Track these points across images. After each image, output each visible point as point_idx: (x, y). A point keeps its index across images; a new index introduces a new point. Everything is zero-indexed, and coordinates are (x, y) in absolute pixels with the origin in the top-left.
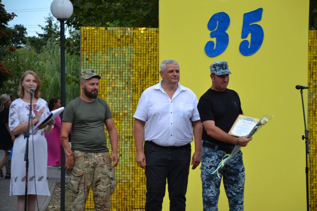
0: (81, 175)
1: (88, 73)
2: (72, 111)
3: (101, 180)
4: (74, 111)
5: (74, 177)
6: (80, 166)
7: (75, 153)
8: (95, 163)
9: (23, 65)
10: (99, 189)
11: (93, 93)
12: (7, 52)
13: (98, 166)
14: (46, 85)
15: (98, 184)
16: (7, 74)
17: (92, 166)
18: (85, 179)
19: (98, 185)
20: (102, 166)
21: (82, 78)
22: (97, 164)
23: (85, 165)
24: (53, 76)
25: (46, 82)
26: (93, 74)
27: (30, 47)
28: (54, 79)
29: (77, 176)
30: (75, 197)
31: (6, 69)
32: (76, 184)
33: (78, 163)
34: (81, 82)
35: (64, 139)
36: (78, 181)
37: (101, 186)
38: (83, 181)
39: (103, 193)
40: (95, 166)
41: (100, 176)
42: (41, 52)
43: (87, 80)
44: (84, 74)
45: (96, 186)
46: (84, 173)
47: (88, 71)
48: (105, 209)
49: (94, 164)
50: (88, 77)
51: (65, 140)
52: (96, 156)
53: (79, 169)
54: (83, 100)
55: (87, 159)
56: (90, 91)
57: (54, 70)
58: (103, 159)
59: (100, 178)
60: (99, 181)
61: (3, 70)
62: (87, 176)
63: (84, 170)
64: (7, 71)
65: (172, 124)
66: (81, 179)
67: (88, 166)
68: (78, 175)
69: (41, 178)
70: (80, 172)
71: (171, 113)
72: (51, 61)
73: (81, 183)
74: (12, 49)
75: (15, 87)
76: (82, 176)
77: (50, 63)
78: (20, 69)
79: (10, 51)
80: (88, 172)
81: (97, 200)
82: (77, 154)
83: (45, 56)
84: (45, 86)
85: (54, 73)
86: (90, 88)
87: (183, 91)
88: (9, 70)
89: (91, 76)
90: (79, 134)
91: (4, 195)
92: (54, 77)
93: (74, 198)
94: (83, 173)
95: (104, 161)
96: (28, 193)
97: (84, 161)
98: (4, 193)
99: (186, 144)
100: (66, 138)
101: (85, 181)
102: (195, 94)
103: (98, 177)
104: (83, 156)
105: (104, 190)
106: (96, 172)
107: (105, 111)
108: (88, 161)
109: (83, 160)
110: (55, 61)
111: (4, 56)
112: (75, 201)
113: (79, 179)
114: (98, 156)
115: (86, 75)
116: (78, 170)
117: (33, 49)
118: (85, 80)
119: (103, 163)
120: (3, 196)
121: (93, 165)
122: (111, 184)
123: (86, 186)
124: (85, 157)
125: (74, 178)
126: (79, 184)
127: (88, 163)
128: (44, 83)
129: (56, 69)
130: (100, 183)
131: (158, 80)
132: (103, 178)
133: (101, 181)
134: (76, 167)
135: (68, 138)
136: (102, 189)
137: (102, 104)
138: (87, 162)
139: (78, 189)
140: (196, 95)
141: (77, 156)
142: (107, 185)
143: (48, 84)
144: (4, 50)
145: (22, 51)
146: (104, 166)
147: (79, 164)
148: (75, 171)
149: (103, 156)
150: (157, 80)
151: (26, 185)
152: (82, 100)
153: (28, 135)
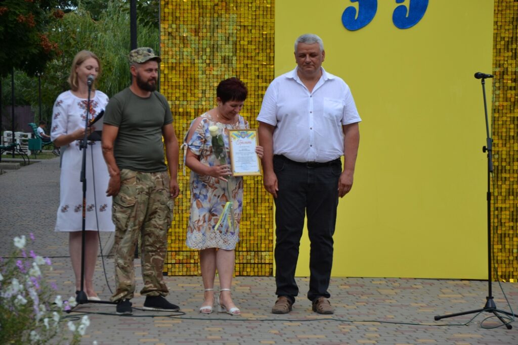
0: (132, 205)
1: (143, 53)
2: (119, 111)
3: (157, 211)
4: (122, 109)
5: (122, 208)
6: (131, 192)
7: (123, 173)
8: (151, 187)
9: (75, 37)
10: (154, 225)
11: (150, 83)
12: (50, 17)
13: (155, 191)
14: (108, 68)
15: (152, 216)
16: (52, 51)
17: (146, 192)
18: (136, 211)
19: (153, 218)
20: (160, 193)
21: (134, 61)
22: (153, 188)
23: (138, 190)
24: (117, 55)
25: (108, 64)
26: (149, 55)
27: (84, 12)
28: (119, 58)
29: (125, 206)
30: (120, 236)
31: (50, 44)
32: (123, 218)
33: (127, 187)
34: (132, 68)
35: (107, 151)
36: (127, 213)
37: (157, 220)
38: (133, 214)
39: (158, 230)
40: (150, 191)
41: (157, 205)
42: (100, 18)
43: (141, 63)
44: (136, 54)
45: (150, 219)
46: (136, 202)
47: (143, 50)
48: (161, 254)
49: (149, 189)
50: (142, 60)
51: (108, 153)
52: (153, 178)
53: (130, 197)
54: (134, 95)
55: (141, 182)
56: (145, 80)
57: (119, 45)
58: (163, 182)
59: (157, 209)
60: (155, 212)
61: (46, 46)
62: (140, 207)
63: (136, 198)
64: (52, 47)
65: (311, 129)
66: (132, 211)
67: (142, 192)
68: (128, 206)
69: (104, 207)
70: (130, 200)
71: (311, 112)
72: (114, 32)
73: (131, 216)
74: (59, 15)
75: (62, 71)
76: (134, 206)
77: (112, 34)
78: (70, 44)
79: (55, 17)
80: (142, 201)
81: (148, 241)
82: (127, 174)
83: (106, 24)
84: (107, 70)
85: (119, 50)
86: (146, 75)
87: (329, 80)
88: (55, 46)
89: (148, 58)
90: (128, 144)
91: (50, 229)
92: (119, 56)
93: (118, 239)
94: (134, 202)
95: (163, 184)
96: (86, 229)
97: (137, 184)
98: (51, 225)
99: (334, 158)
100: (110, 149)
101: (136, 214)
102: (347, 86)
103: (154, 207)
104: (134, 177)
105: (161, 227)
106: (151, 201)
107: (164, 111)
108: (142, 184)
109: (135, 183)
110: (121, 33)
111: (47, 24)
112: (119, 243)
113: (129, 211)
114: (156, 177)
115: (139, 56)
116: (128, 198)
117: (88, 14)
118: (139, 63)
119: (161, 187)
120: (50, 231)
121: (147, 190)
122: (168, 219)
123: (137, 221)
124: (137, 178)
125: (121, 210)
126: (129, 218)
127: (142, 188)
128: (106, 66)
129: (121, 44)
130: (156, 215)
131: (274, 64)
132: (159, 209)
133: (158, 214)
134: (124, 193)
135: (113, 149)
136: (158, 224)
137: (161, 101)
138: (139, 186)
139: (126, 226)
140: (349, 87)
141: (126, 177)
142: (164, 220)
143: (111, 67)
144: (45, 15)
145: (72, 17)
146: (163, 191)
147: (128, 189)
148: (123, 198)
149: (162, 177)
150: (272, 65)
151: (84, 217)
152: (132, 93)
153: (84, 145)
